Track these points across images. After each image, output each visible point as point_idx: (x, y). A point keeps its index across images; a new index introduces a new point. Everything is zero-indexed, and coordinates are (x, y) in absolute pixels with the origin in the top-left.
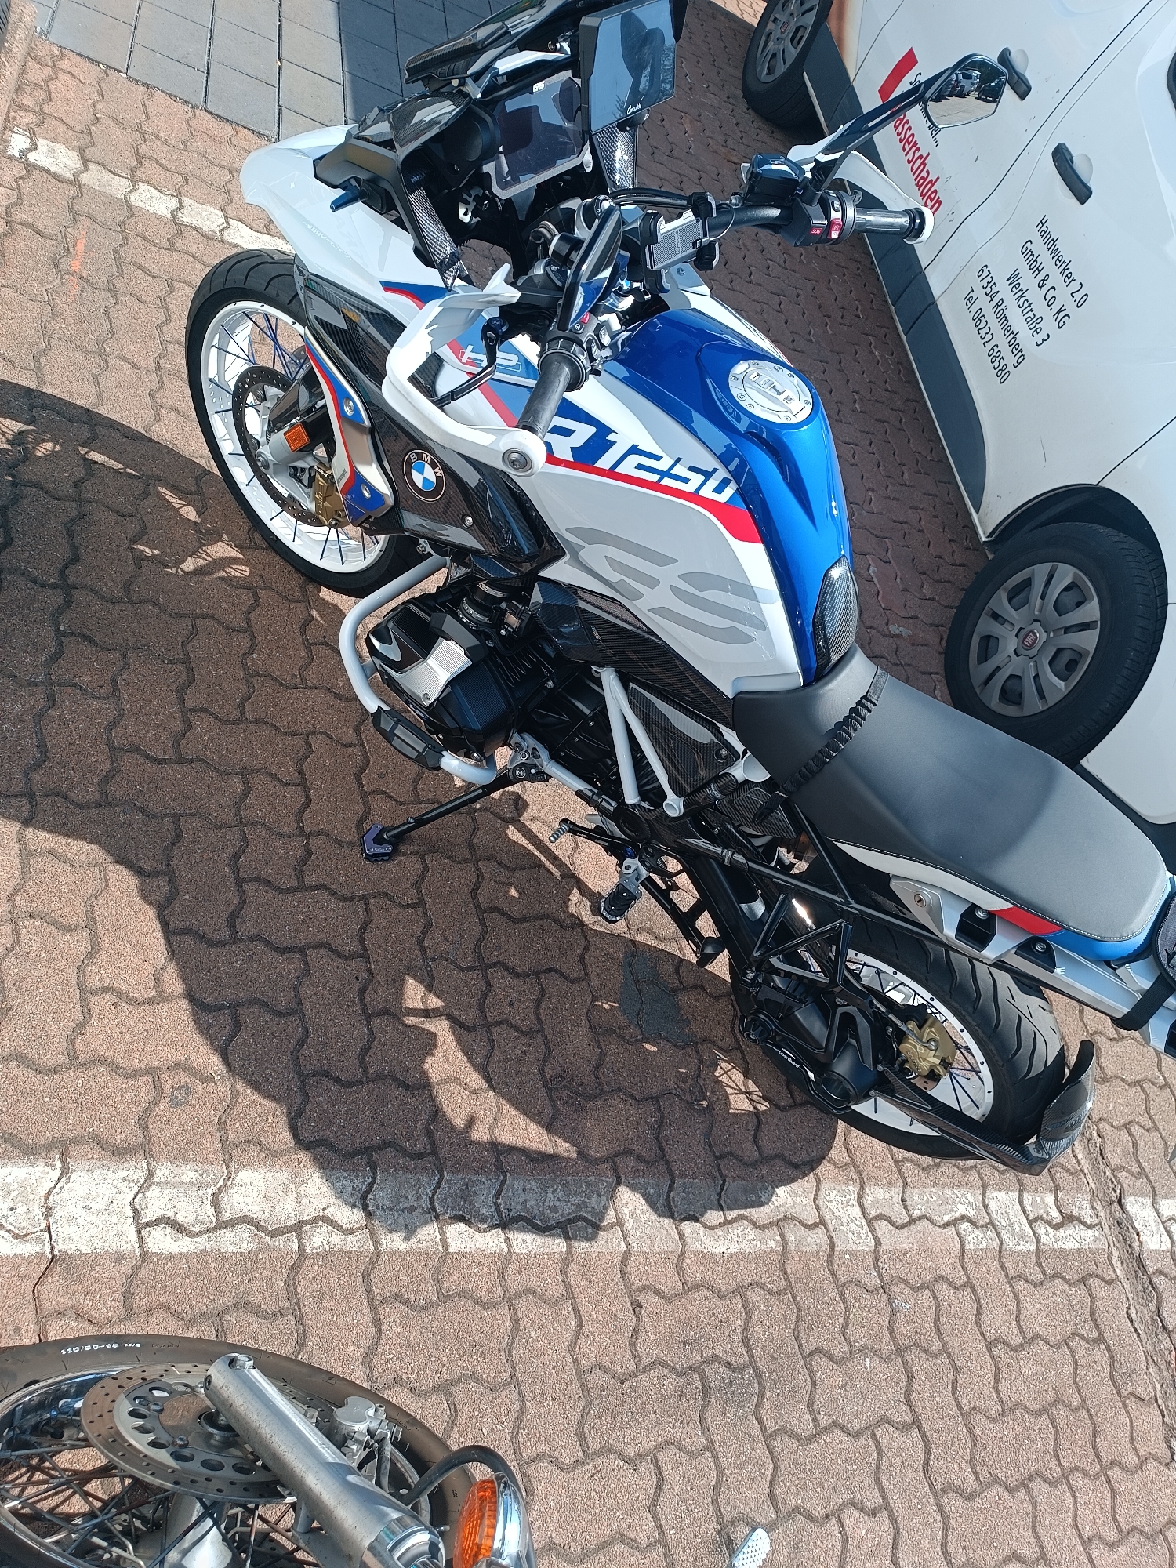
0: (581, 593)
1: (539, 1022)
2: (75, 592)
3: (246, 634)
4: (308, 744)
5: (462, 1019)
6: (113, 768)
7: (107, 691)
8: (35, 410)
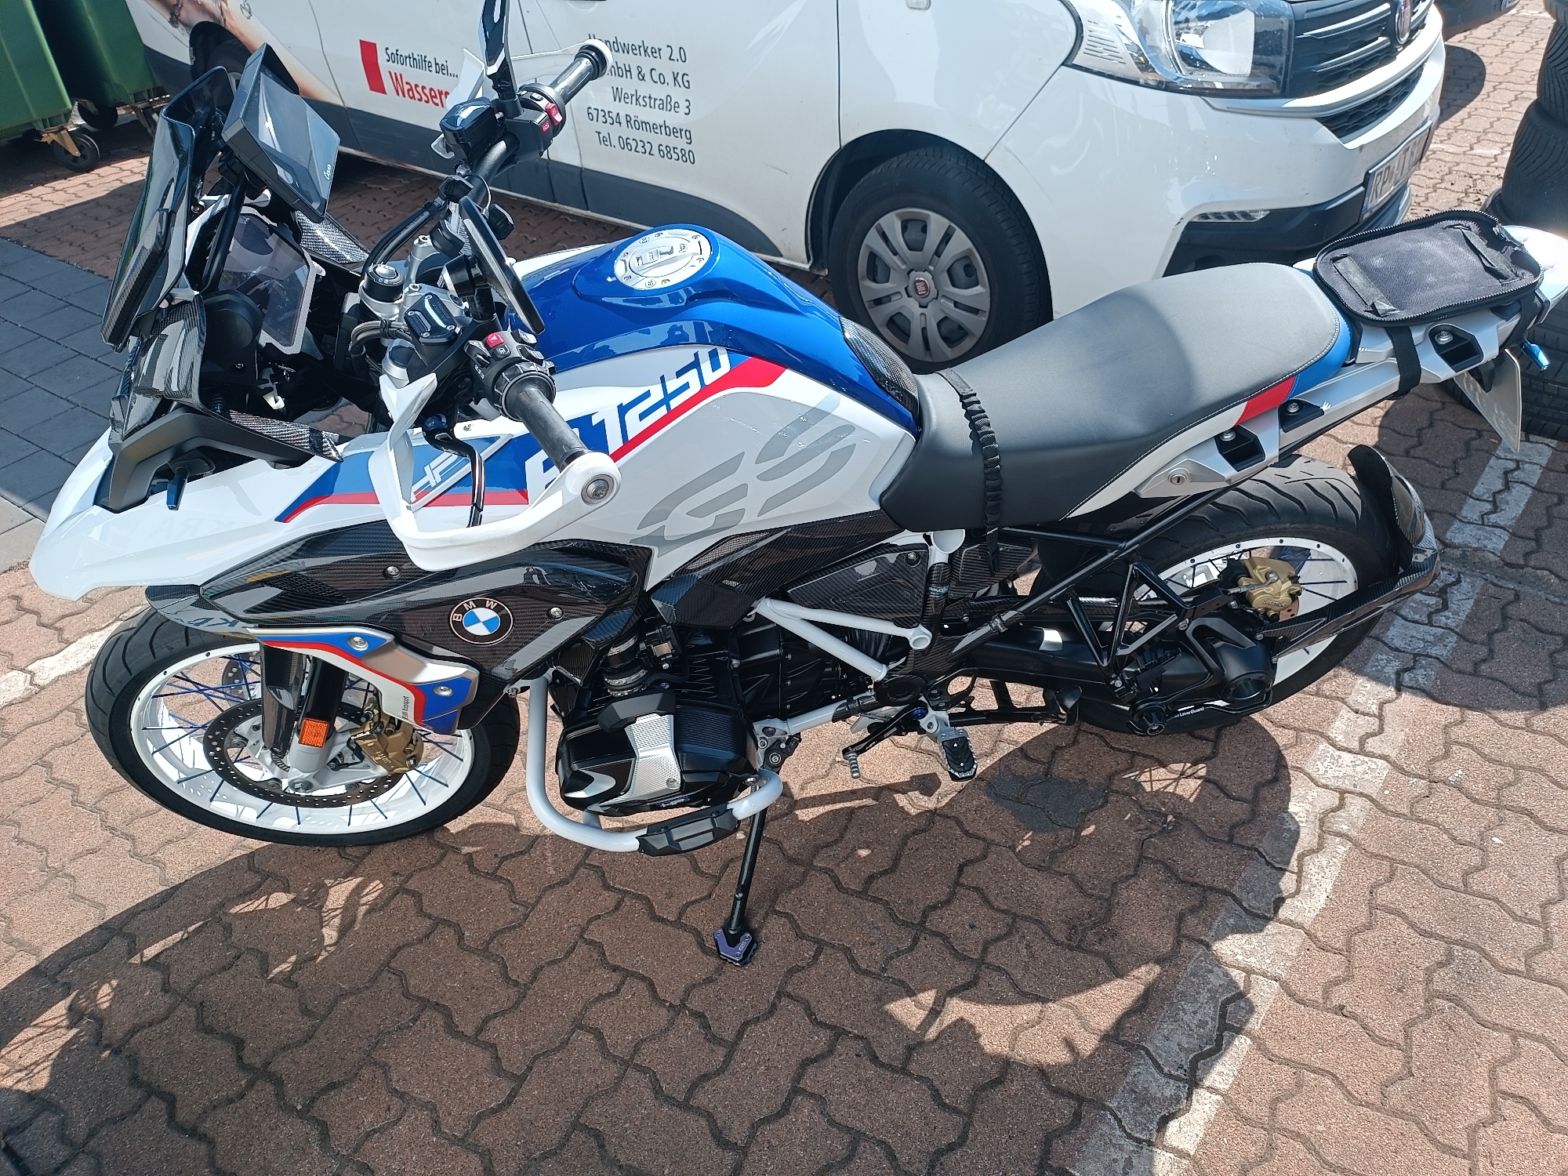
0: (691, 567)
1: (1006, 913)
2: (272, 1068)
3: (440, 926)
4: (591, 942)
5: (960, 982)
6: (482, 1155)
7: (398, 1106)
8: (58, 978)
